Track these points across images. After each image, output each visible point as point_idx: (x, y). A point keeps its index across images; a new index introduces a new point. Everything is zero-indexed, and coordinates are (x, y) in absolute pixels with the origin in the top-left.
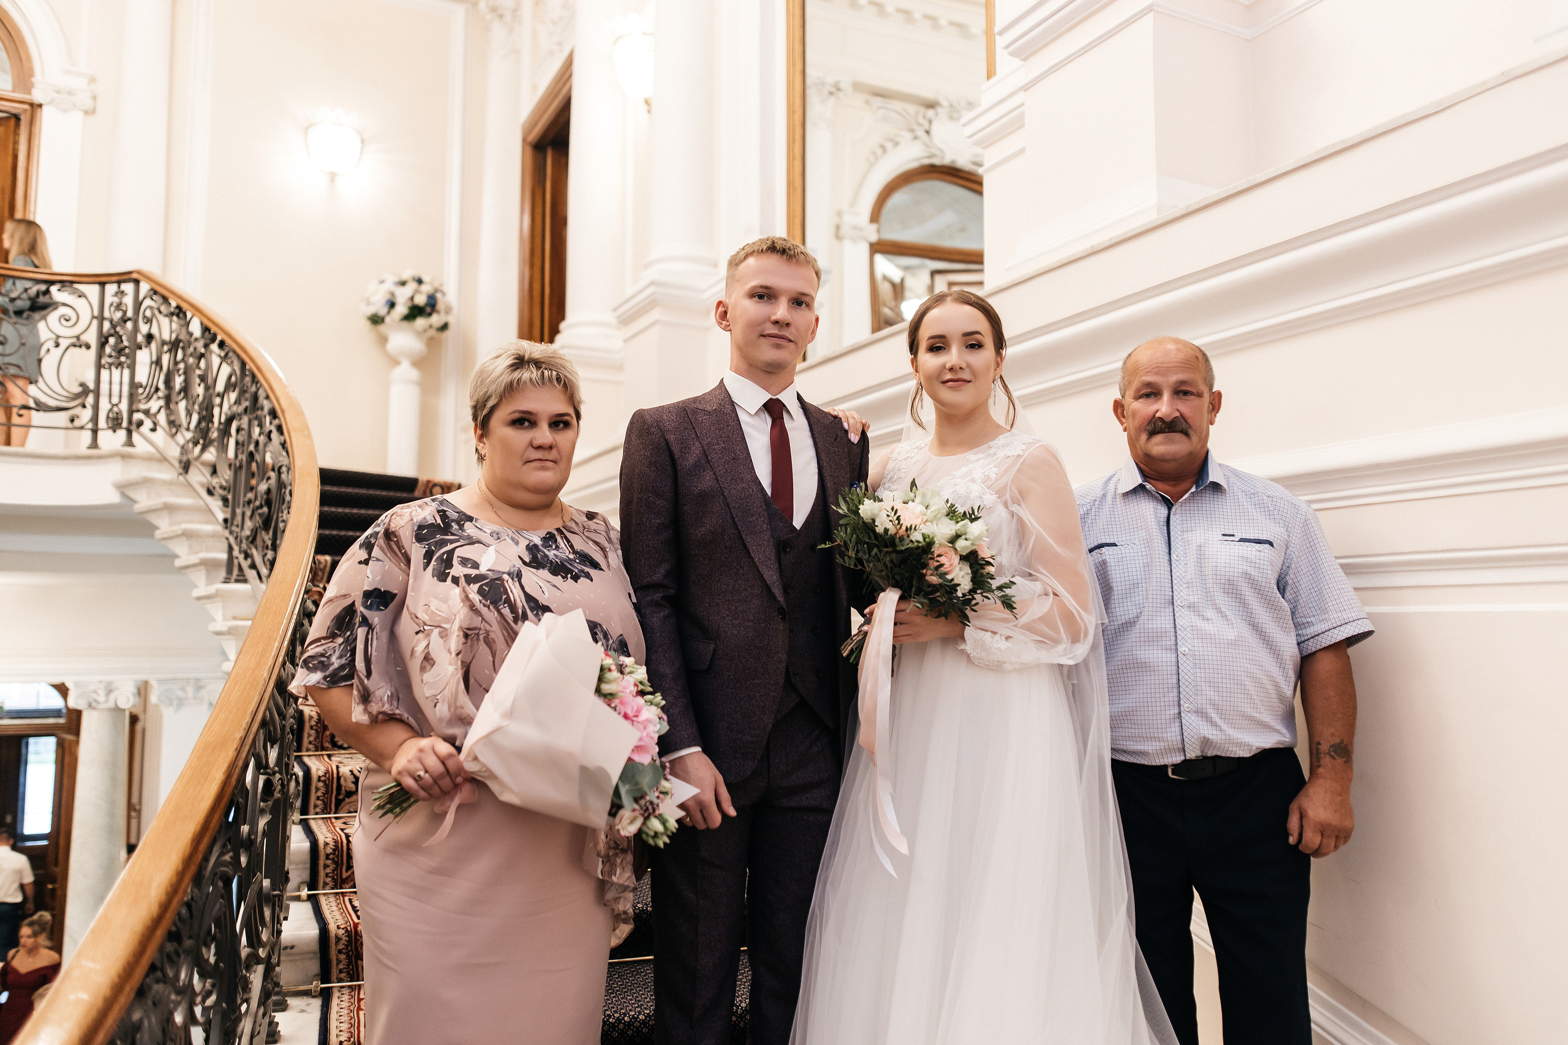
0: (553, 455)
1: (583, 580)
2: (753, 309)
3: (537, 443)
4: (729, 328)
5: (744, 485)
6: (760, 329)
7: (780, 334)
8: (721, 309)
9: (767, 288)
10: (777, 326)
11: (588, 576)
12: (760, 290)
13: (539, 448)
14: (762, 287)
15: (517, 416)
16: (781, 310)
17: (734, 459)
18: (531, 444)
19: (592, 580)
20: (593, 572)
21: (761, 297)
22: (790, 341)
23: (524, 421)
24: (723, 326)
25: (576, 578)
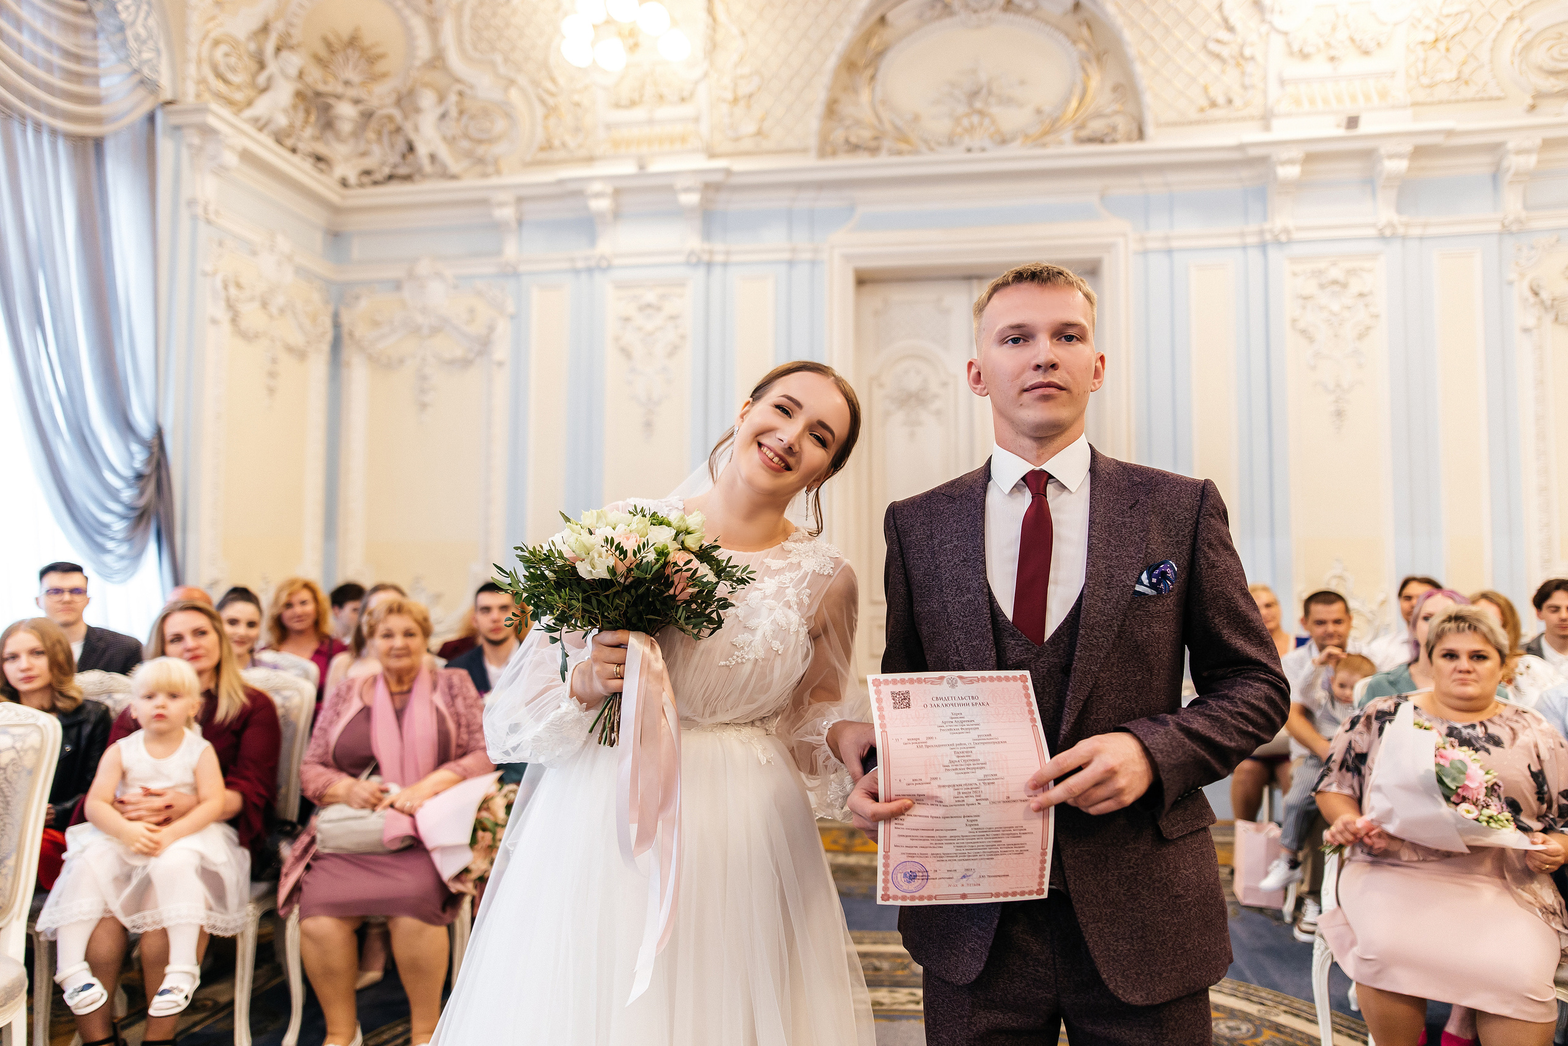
0: (1473, 676)
1: (1482, 753)
2: (1008, 359)
3: (1458, 669)
4: (986, 391)
5: (969, 596)
6: (1019, 382)
7: (1046, 381)
8: (974, 370)
9: (1019, 327)
10: (1040, 371)
11: (1487, 751)
12: (1011, 332)
13: (1460, 672)
14: (1013, 327)
15: (1444, 652)
16: (1044, 348)
17: (965, 560)
18: (1455, 670)
19: (1490, 754)
20: (1492, 748)
21: (1015, 341)
22: (1061, 388)
23: (1451, 655)
24: (978, 391)
25: (1477, 750)
